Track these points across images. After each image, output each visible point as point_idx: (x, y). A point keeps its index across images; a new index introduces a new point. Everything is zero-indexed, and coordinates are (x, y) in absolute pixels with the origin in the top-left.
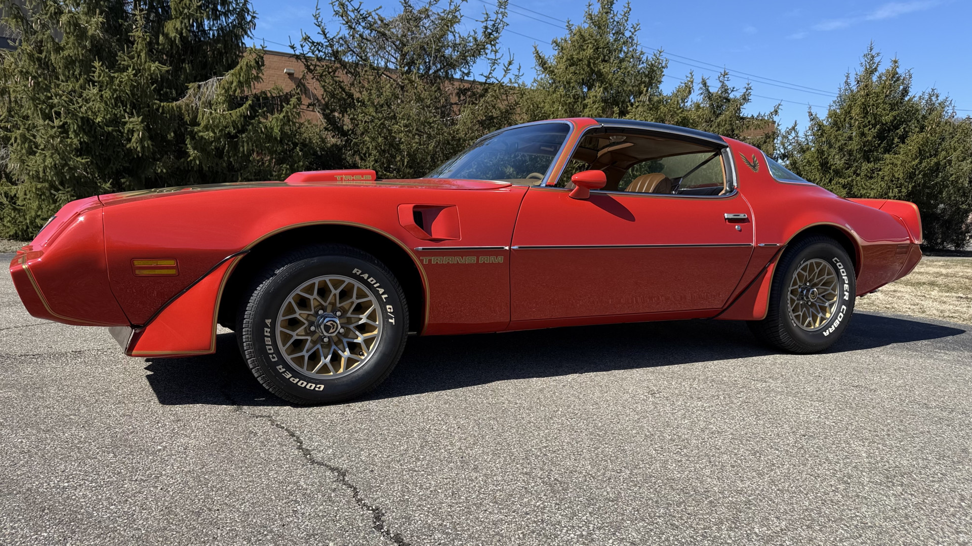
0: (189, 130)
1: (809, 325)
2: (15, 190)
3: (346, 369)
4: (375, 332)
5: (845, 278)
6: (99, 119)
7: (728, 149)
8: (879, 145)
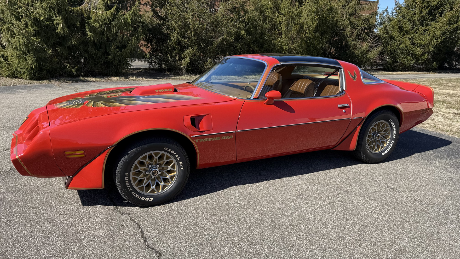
0: (87, 21)
1: (376, 150)
2: (7, 54)
3: (163, 190)
4: (175, 173)
5: (394, 128)
6: (42, 18)
7: (342, 70)
8: (429, 17)
